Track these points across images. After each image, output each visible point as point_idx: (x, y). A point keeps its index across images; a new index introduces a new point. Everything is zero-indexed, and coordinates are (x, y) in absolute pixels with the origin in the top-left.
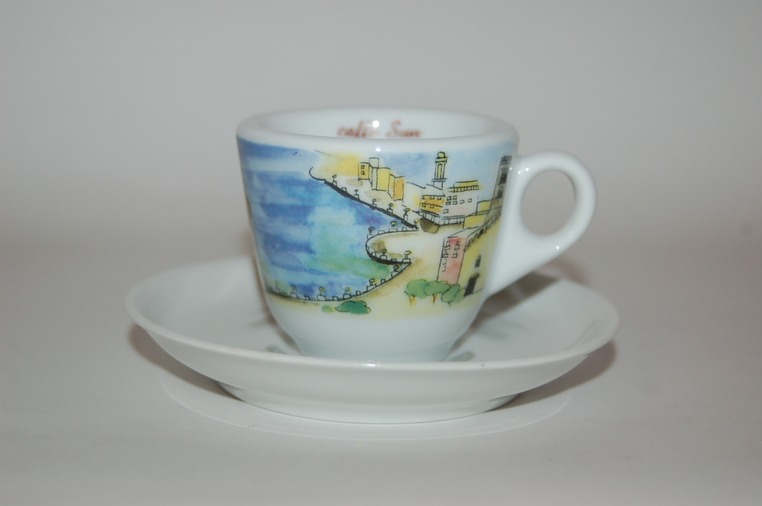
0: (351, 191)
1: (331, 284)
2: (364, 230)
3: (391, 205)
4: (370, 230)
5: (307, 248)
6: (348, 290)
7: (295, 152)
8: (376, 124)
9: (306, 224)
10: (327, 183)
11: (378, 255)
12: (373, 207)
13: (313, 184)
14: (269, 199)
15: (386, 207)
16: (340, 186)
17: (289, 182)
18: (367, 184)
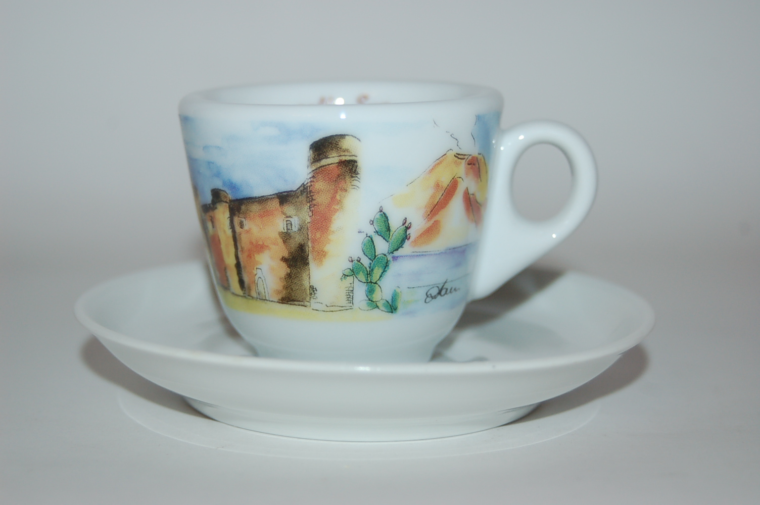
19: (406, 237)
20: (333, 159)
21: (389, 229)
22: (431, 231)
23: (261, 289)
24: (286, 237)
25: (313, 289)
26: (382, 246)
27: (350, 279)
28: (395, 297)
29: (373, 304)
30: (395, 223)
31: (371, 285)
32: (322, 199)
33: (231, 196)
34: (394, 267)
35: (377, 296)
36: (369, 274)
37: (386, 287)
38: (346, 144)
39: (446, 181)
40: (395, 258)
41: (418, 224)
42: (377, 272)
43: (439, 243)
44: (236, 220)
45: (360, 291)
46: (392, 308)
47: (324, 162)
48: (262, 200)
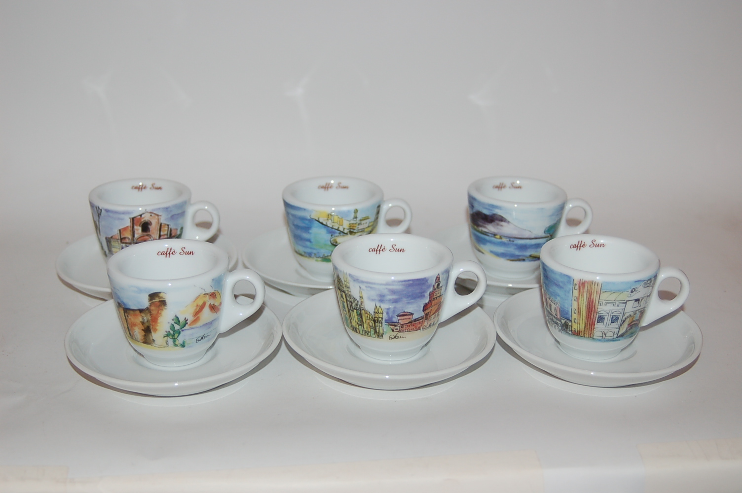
0: (325, 223)
1: (318, 253)
2: (330, 235)
3: (338, 228)
4: (332, 235)
5: (309, 241)
6: (324, 255)
7: (305, 210)
8: (332, 182)
9: (309, 233)
10: (316, 220)
11: (334, 244)
12: (332, 228)
13: (311, 220)
14: (295, 223)
15: (337, 228)
16: (321, 221)
17: (303, 219)
18: (330, 221)
19: (186, 323)
20: (157, 300)
21: (179, 322)
22: (196, 320)
23: (136, 337)
24: (143, 323)
25: (154, 340)
26: (177, 327)
27: (166, 338)
28: (184, 342)
29: (176, 345)
30: (182, 320)
31: (174, 340)
32: (154, 312)
33: (123, 306)
34: (182, 333)
35: (177, 343)
36: (173, 336)
37: (180, 340)
38: (161, 295)
39: (200, 303)
40: (183, 331)
41: (190, 318)
42: (176, 335)
43: (199, 324)
44: (126, 314)
45: (171, 341)
46: (183, 346)
47: (154, 301)
48: (134, 310)
